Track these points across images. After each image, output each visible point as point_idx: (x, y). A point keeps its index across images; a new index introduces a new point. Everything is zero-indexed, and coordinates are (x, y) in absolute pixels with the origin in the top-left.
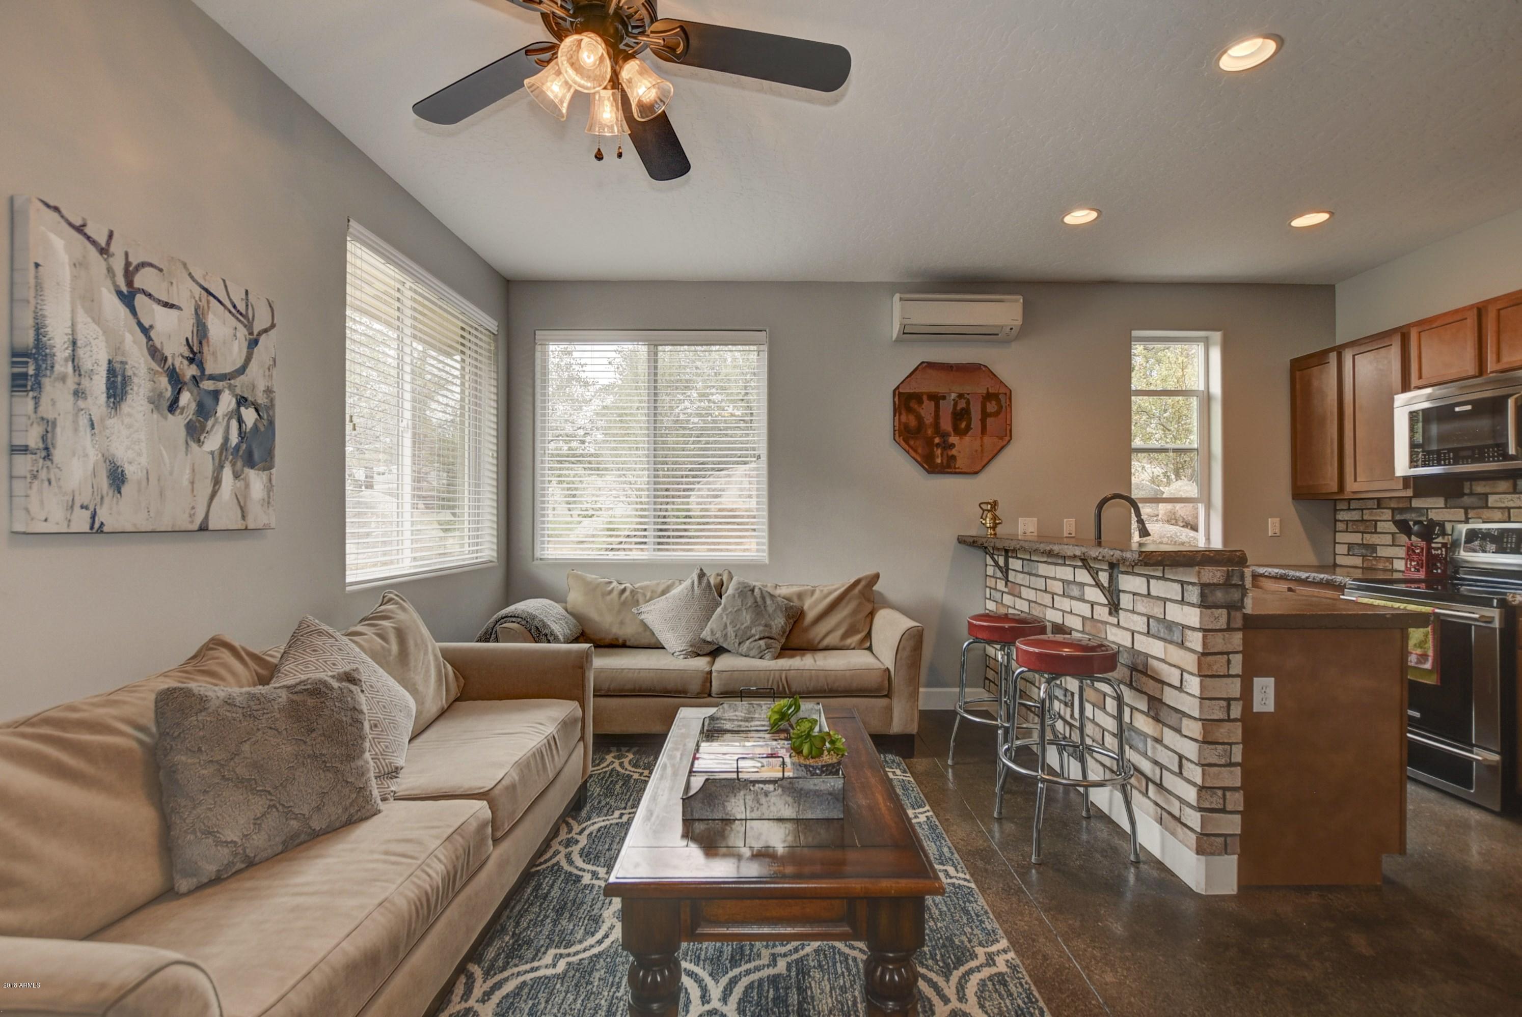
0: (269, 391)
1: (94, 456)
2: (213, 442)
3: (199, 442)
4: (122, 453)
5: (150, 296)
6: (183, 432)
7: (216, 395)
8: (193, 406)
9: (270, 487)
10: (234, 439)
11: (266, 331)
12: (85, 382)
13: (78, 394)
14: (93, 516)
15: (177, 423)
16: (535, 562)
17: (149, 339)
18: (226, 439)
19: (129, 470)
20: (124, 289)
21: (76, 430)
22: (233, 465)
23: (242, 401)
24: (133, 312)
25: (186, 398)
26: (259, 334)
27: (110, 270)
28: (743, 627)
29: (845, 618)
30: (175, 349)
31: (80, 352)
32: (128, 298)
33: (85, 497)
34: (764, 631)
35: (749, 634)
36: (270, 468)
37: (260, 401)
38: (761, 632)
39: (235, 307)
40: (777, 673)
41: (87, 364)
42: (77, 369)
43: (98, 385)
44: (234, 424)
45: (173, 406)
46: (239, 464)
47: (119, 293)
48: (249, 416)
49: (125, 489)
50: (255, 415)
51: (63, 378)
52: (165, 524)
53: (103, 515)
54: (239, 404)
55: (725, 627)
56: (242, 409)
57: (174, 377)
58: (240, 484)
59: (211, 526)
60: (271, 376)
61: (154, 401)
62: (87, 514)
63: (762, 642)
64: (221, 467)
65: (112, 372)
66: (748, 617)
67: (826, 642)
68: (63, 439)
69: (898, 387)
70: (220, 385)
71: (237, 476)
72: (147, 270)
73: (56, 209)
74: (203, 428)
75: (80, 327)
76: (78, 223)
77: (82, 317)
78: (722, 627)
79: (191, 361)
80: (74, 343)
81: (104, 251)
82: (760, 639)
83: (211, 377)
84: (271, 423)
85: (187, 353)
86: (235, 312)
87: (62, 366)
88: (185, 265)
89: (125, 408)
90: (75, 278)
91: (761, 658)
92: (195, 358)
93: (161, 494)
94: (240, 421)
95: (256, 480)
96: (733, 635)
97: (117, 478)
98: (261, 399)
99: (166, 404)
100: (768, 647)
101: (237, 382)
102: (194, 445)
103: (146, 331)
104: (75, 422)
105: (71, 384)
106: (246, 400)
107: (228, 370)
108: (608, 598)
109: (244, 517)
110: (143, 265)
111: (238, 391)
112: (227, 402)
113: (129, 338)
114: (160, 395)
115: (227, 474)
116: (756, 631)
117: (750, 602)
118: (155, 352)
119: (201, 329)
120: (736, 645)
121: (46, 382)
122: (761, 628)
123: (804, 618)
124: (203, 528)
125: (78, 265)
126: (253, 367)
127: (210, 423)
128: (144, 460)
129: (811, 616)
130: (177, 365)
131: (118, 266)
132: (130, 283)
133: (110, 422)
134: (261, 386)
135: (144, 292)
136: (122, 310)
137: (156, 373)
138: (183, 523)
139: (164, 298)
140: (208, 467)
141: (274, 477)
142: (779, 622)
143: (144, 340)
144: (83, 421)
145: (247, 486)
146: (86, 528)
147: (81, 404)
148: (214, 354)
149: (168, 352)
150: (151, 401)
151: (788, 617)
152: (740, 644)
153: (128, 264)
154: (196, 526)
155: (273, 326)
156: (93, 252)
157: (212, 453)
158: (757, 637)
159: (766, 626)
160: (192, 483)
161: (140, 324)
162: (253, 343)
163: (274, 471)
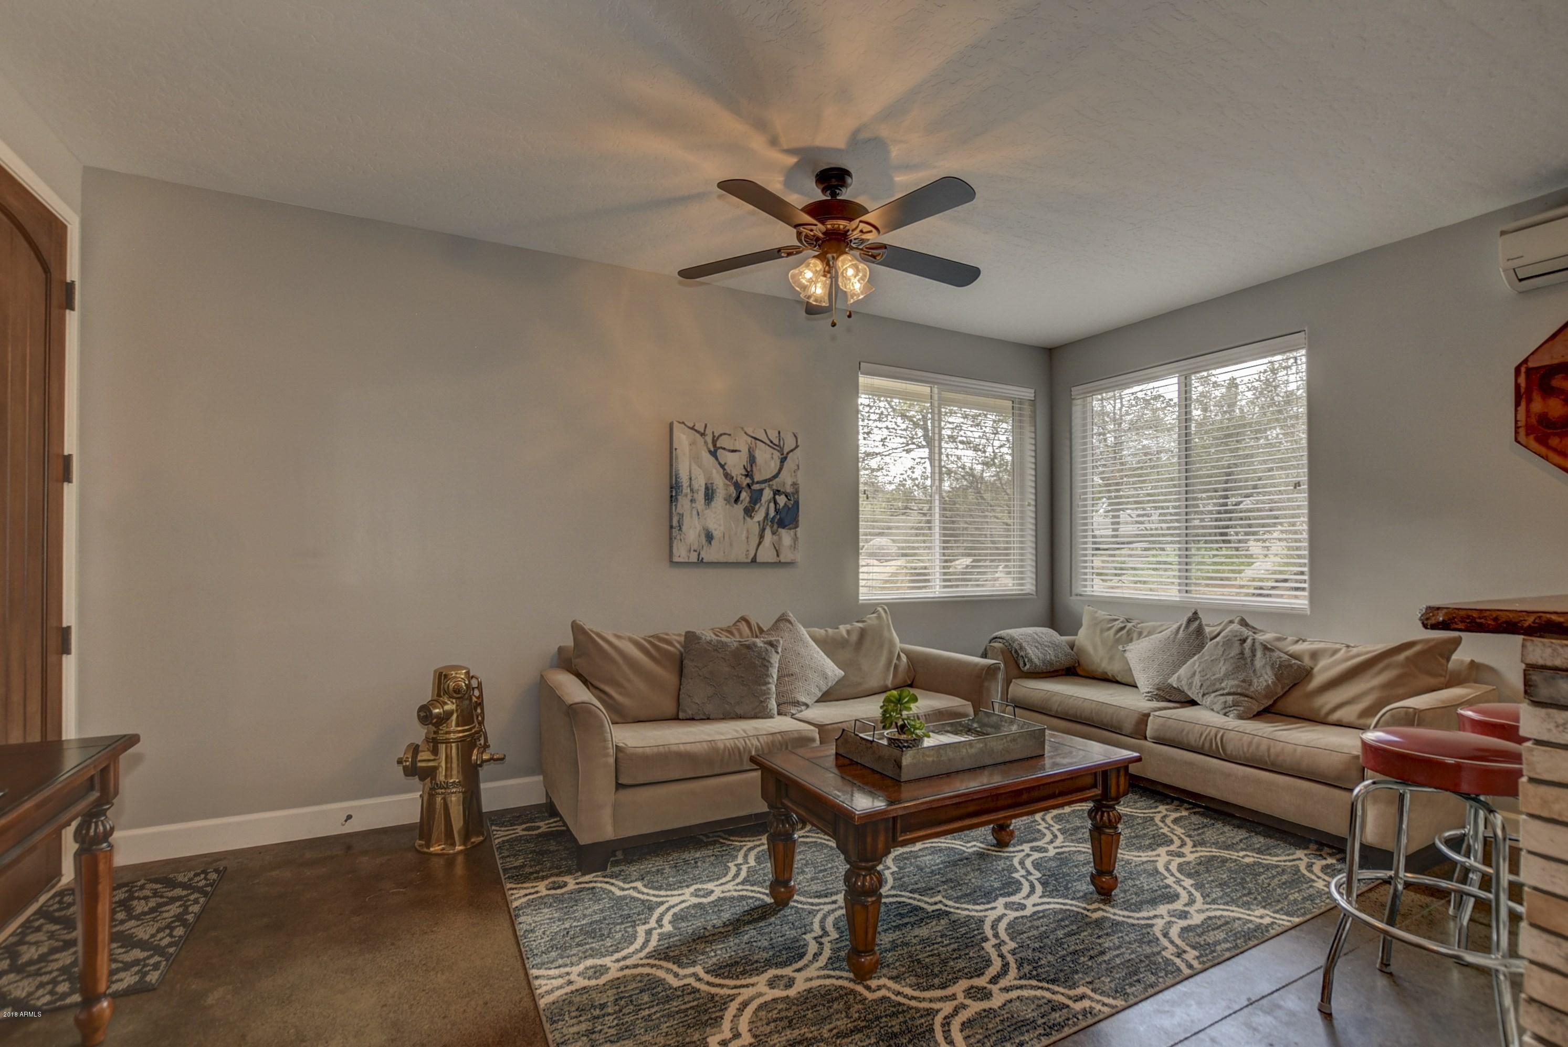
0: (794, 484)
1: (699, 528)
2: (759, 516)
3: (751, 517)
4: (712, 526)
5: (724, 449)
6: (742, 512)
7: (761, 491)
8: (748, 499)
9: (796, 539)
10: (772, 513)
11: (792, 451)
12: (695, 495)
13: (693, 501)
14: (699, 555)
15: (739, 509)
16: (1073, 598)
17: (724, 469)
18: (767, 514)
19: (715, 533)
20: (712, 449)
21: (691, 517)
22: (772, 527)
23: (777, 492)
24: (717, 459)
25: (744, 495)
26: (788, 453)
27: (706, 442)
28: (1213, 678)
29: (1372, 689)
30: (737, 472)
31: (693, 482)
32: (714, 454)
33: (695, 547)
34: (1238, 686)
35: (1218, 686)
36: (797, 527)
37: (788, 491)
38: (1232, 686)
39: (772, 442)
40: (1214, 731)
41: (696, 487)
42: (692, 490)
43: (700, 496)
44: (772, 505)
45: (737, 500)
46: (775, 526)
47: (710, 452)
48: (782, 500)
49: (713, 543)
50: (786, 499)
51: (686, 495)
52: (732, 559)
53: (703, 555)
54: (775, 494)
55: (1194, 674)
56: (777, 497)
57: (737, 486)
58: (775, 537)
59: (758, 560)
60: (796, 476)
61: (727, 500)
62: (696, 554)
63: (1230, 699)
64: (763, 530)
65: (707, 488)
66: (1223, 669)
67: (1336, 716)
68: (686, 520)
69: (1526, 361)
70: (763, 486)
71: (774, 533)
72: (724, 437)
73: (683, 423)
74: (753, 509)
75: (693, 471)
76: (691, 425)
77: (694, 467)
78: (1189, 675)
79: (747, 476)
80: (690, 479)
81: (703, 435)
82: (1229, 694)
83: (758, 483)
84: (797, 503)
85: (745, 473)
86: (772, 445)
87: (686, 490)
88: (742, 429)
89: (713, 504)
90: (690, 450)
91: (1225, 714)
92: (748, 474)
93: (731, 545)
94: (776, 503)
95: (786, 536)
96: (1199, 684)
97: (709, 537)
98: (789, 489)
99: (733, 500)
100: (1235, 704)
101: (774, 482)
102: (748, 519)
103: (722, 466)
104: (691, 513)
105: (689, 497)
106: (779, 491)
107: (768, 477)
108: (1106, 634)
109: (778, 556)
110: (721, 435)
111: (775, 487)
112: (767, 494)
113: (714, 471)
114: (730, 496)
115: (768, 532)
116: (1229, 684)
117: (1235, 651)
118: (727, 476)
119: (752, 459)
120: (1200, 695)
121: (679, 497)
122: (1236, 682)
123: (1310, 681)
124: (754, 560)
125: (693, 443)
126: (784, 473)
127: (757, 507)
128: (722, 528)
129: (1318, 680)
130: (739, 479)
131: (709, 439)
132: (714, 445)
133: (706, 512)
134: (789, 482)
135: (721, 448)
136: (712, 459)
137: (728, 485)
138: (742, 558)
139: (732, 448)
140: (756, 530)
141: (799, 535)
142: (1264, 678)
143: (721, 470)
144: (695, 512)
145: (780, 539)
146: (696, 560)
147: (694, 505)
148: (760, 470)
149: (734, 474)
150: (725, 500)
151: (1279, 677)
152: (1204, 695)
153: (714, 436)
154: (749, 560)
155: (797, 447)
156: (698, 435)
157: (759, 522)
158: (1225, 692)
159: (1244, 681)
160: (748, 538)
161: (720, 464)
162: (783, 460)
163: (798, 529)
